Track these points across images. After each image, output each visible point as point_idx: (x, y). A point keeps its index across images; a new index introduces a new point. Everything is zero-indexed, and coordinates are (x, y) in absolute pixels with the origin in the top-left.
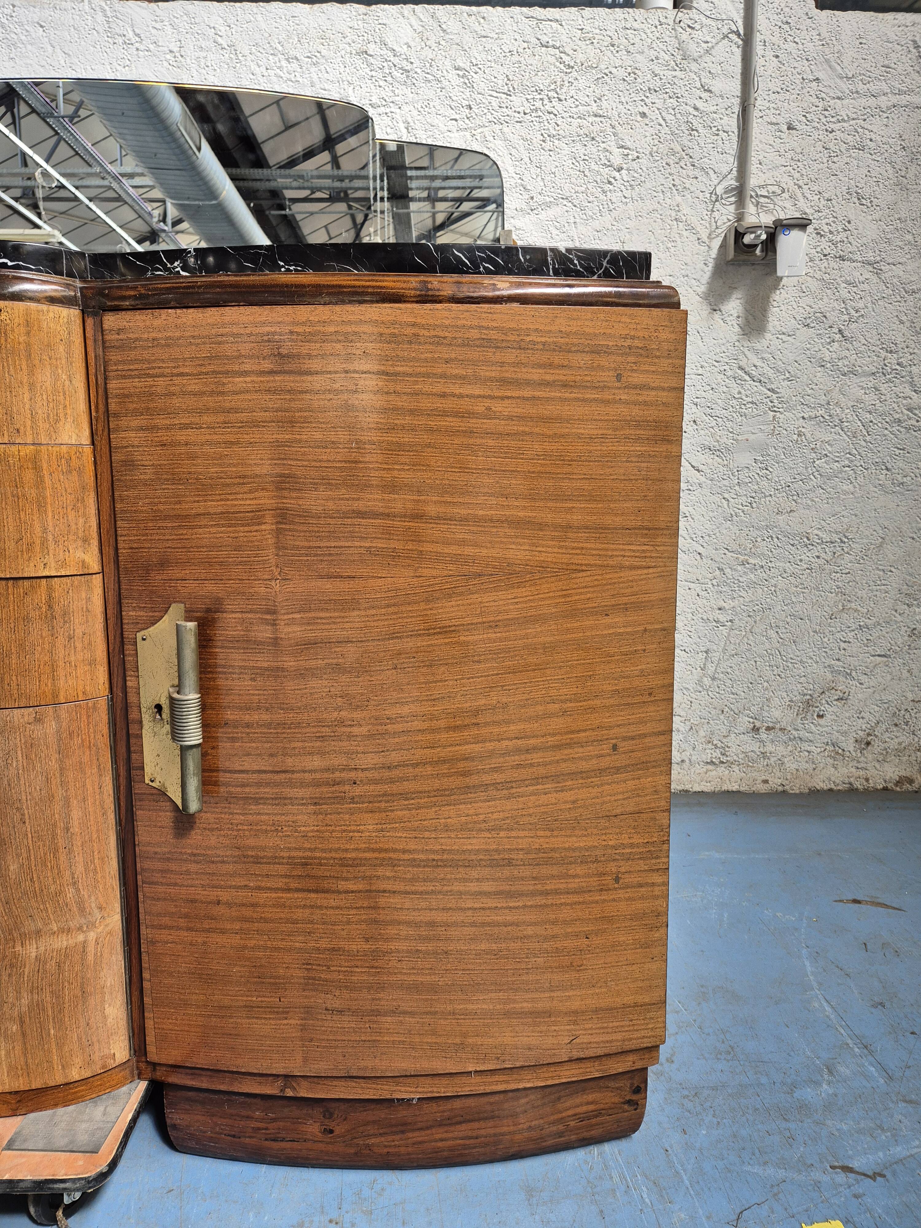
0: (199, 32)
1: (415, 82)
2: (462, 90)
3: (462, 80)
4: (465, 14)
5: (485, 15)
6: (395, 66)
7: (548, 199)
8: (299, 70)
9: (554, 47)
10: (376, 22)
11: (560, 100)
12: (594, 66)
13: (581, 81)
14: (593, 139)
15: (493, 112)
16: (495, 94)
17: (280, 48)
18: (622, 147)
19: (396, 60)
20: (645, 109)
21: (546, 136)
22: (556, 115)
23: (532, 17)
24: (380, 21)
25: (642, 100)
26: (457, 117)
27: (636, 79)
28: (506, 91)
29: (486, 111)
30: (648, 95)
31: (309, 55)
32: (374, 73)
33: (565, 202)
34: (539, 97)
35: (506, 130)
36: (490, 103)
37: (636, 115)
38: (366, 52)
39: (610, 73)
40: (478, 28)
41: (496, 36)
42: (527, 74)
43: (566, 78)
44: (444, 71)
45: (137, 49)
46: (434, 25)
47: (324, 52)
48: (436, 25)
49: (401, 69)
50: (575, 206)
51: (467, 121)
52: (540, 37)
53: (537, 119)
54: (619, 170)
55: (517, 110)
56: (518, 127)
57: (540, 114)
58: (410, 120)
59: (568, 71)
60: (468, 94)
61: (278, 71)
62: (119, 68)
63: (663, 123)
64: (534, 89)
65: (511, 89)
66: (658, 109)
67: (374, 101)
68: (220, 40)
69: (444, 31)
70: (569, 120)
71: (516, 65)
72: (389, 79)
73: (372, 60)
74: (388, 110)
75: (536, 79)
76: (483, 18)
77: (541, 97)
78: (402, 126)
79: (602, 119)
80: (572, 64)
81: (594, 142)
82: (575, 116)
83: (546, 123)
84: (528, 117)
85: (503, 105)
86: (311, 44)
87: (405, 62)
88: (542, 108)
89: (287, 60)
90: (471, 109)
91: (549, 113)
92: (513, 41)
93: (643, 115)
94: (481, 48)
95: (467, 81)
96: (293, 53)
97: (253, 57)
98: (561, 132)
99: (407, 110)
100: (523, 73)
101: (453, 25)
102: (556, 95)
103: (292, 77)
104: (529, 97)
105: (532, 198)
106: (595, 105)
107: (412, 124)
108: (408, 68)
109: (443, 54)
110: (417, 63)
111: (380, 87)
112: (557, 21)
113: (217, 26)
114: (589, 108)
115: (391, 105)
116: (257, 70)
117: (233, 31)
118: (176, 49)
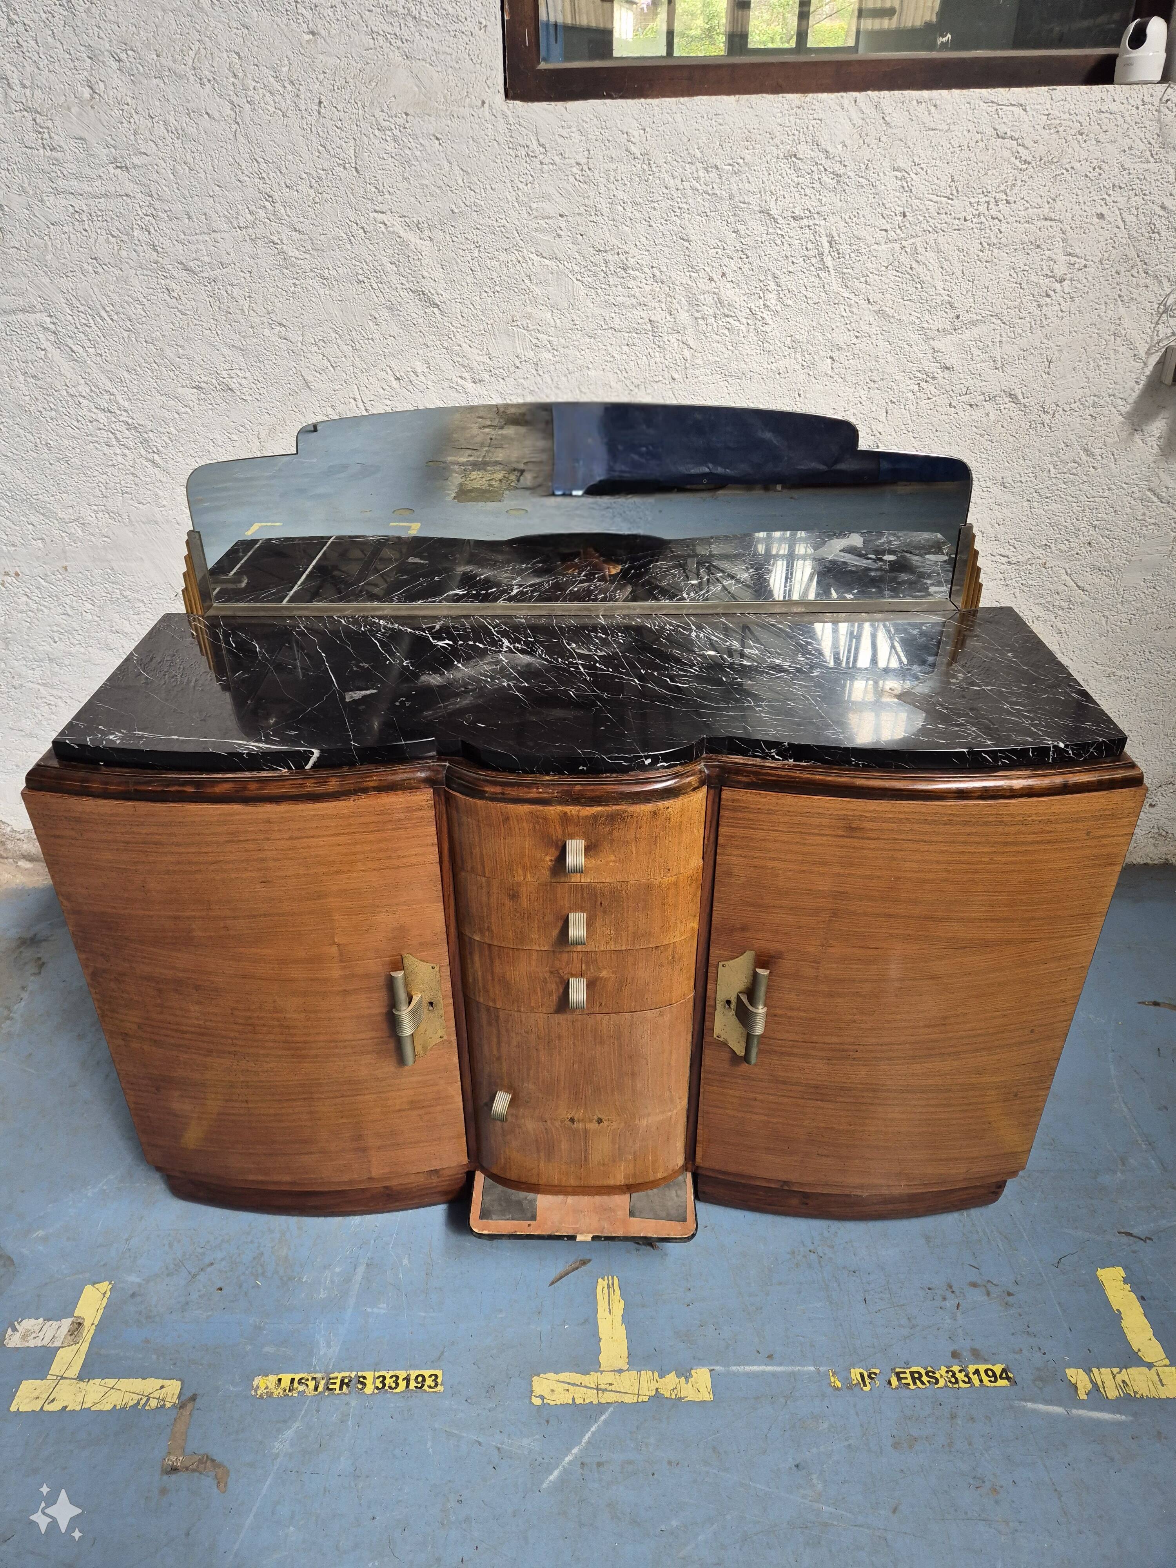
0: (611, 139)
1: (846, 187)
2: (898, 194)
3: (899, 183)
4: (915, 102)
5: (938, 102)
6: (826, 170)
7: (975, 317)
8: (718, 180)
9: (1012, 138)
10: (811, 117)
11: (1008, 202)
12: (1055, 160)
13: (1036, 179)
14: (1038, 247)
15: (930, 219)
16: (935, 198)
17: (699, 155)
18: (1070, 254)
19: (828, 164)
20: (1104, 210)
21: (985, 245)
22: (1000, 221)
23: (992, 102)
24: (815, 116)
25: (1103, 199)
26: (888, 227)
27: (1100, 175)
28: (948, 195)
29: (921, 218)
30: (1111, 192)
31: (731, 162)
32: (801, 180)
33: (994, 320)
34: (985, 199)
35: (941, 240)
36: (927, 209)
37: (1092, 217)
38: (795, 156)
39: (1072, 168)
40: (927, 119)
41: (947, 127)
42: (976, 173)
43: (1019, 176)
44: (881, 174)
45: (541, 163)
46: (877, 117)
47: (748, 158)
48: (878, 117)
49: (833, 173)
50: (1004, 323)
51: (898, 231)
52: (997, 127)
53: (978, 226)
54: (1061, 281)
55: (957, 216)
56: (955, 237)
57: (983, 219)
58: (835, 233)
59: (1024, 167)
60: (904, 199)
61: (694, 182)
62: (520, 185)
63: (1122, 225)
64: (980, 191)
65: (954, 192)
66: (1119, 209)
67: (797, 213)
68: (633, 148)
69: (887, 124)
70: (1015, 224)
71: (965, 163)
72: (817, 185)
73: (800, 164)
74: (811, 223)
75: (984, 180)
76: (935, 106)
77: (987, 199)
78: (825, 240)
79: (1053, 223)
80: (1029, 159)
81: (1037, 250)
82: (1022, 221)
83: (988, 231)
84: (969, 224)
85: (942, 211)
86: (735, 149)
87: (838, 165)
88: (986, 213)
89: (706, 169)
90: (905, 216)
91: (993, 218)
92: (965, 133)
93: (1101, 216)
94: (927, 143)
95: (905, 185)
96: (714, 160)
97: (667, 167)
98: (1003, 240)
99: (833, 221)
100: (971, 172)
101: (898, 117)
102: (1004, 197)
103: (709, 189)
104: (973, 200)
105: (958, 317)
106: (1047, 206)
107: (836, 238)
108: (841, 172)
109: (883, 152)
110: (851, 165)
111: (806, 195)
112: (1021, 105)
113: (630, 131)
114: (1039, 210)
115: (816, 216)
116: (671, 183)
117: (648, 136)
118: (583, 161)
